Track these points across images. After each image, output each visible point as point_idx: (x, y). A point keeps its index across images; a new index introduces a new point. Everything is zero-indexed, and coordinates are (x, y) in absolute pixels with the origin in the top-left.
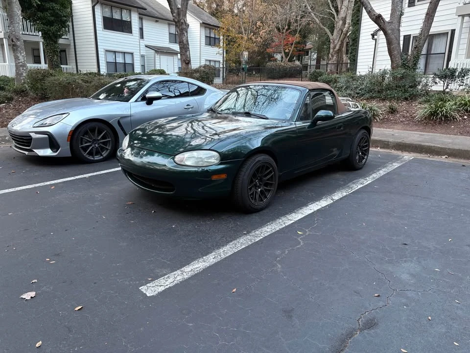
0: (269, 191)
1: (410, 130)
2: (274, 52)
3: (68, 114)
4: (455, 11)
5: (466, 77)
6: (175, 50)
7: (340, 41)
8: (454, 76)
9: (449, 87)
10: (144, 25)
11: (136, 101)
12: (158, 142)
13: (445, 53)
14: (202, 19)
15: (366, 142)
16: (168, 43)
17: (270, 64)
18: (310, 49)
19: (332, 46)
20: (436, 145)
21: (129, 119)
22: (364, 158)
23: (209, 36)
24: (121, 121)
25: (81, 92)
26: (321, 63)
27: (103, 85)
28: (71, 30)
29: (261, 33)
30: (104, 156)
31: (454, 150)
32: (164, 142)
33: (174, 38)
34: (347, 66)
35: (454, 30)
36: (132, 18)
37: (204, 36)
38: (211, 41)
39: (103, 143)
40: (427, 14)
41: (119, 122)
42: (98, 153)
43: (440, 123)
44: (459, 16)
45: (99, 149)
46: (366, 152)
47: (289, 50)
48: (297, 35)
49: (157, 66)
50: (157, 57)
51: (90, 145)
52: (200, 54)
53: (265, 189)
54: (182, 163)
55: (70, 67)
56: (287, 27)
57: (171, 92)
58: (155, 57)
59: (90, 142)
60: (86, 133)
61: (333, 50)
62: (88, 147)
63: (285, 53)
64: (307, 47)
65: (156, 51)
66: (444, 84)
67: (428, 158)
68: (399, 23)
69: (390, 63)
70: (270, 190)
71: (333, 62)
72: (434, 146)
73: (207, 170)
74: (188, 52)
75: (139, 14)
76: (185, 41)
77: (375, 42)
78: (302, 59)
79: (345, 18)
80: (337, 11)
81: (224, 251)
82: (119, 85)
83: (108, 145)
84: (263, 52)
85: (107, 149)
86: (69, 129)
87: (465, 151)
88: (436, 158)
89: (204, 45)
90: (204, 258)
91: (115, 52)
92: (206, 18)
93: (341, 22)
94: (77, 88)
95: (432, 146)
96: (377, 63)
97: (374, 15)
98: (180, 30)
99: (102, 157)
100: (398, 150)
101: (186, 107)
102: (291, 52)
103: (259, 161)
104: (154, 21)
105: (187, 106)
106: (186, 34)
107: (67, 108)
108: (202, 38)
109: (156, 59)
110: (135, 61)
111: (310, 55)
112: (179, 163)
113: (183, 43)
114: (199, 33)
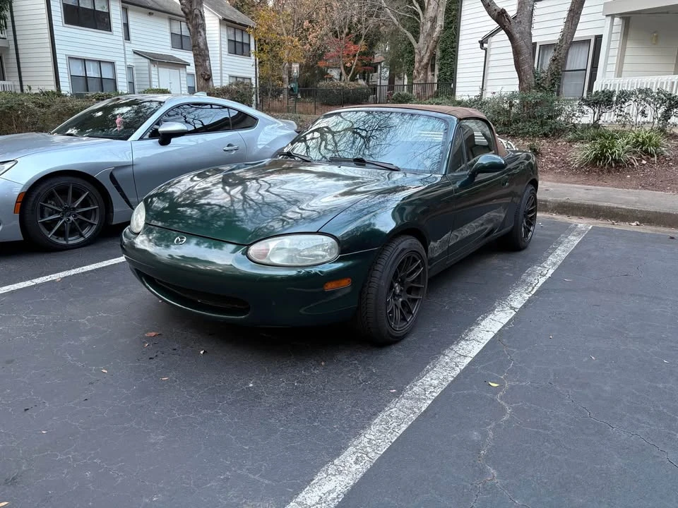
0: (414, 300)
1: (567, 182)
2: (328, 68)
3: (13, 163)
4: (601, 8)
5: (627, 104)
6: (181, 61)
7: (429, 51)
8: (611, 101)
9: (602, 118)
10: (130, 19)
11: (141, 139)
12: (191, 217)
13: (586, 70)
14: (220, 13)
15: (533, 205)
16: (169, 48)
17: (323, 84)
18: (380, 63)
19: (417, 58)
20: (620, 206)
21: (130, 170)
22: (529, 231)
23: (233, 39)
24: (116, 174)
25: (34, 124)
26: (396, 83)
27: (72, 112)
28: (9, 24)
29: (310, 37)
30: (87, 236)
31: (648, 212)
32: (202, 217)
33: (178, 42)
34: (432, 88)
35: (601, 36)
36: (112, 7)
37: (226, 40)
38: (237, 48)
39: (84, 214)
40: (570, 11)
41: (112, 177)
42: (74, 231)
43: (609, 172)
44: (607, 16)
45: (76, 224)
46: (531, 221)
47: (351, 63)
48: (362, 42)
49: (153, 83)
50: (154, 70)
51: (60, 219)
52: (221, 67)
53: (408, 299)
54: (264, 261)
55: (10, 83)
56: (347, 30)
57: (189, 123)
58: (150, 70)
59: (57, 212)
60: (50, 196)
61: (420, 64)
62: (55, 221)
63: (346, 68)
64: (376, 61)
65: (150, 60)
66: (595, 114)
67: (613, 227)
68: (531, 23)
69: (518, 82)
70: (416, 300)
71: (420, 81)
72: (617, 208)
73: (316, 274)
74: (208, 62)
75: (122, 2)
76: (202, 44)
77: (484, 53)
78: (368, 78)
79: (436, 17)
80: (423, 8)
81: (370, 441)
82: (100, 114)
83: (93, 217)
84: (313, 66)
85: (92, 225)
86: (18, 190)
87: (664, 213)
88: (623, 226)
89: (227, 53)
90: (336, 462)
91: (84, 60)
92: (227, 12)
93: (429, 24)
94: (25, 117)
95: (613, 208)
96: (488, 83)
97: (495, 10)
98: (193, 26)
99: (82, 239)
100: (561, 214)
101: (227, 148)
102: (354, 67)
103: (403, 250)
104: (145, 13)
105: (229, 146)
106: (202, 33)
107: (13, 152)
108: (222, 42)
109: (153, 72)
110: (118, 76)
111: (379, 71)
112: (258, 260)
113: (199, 47)
114: (218, 35)
